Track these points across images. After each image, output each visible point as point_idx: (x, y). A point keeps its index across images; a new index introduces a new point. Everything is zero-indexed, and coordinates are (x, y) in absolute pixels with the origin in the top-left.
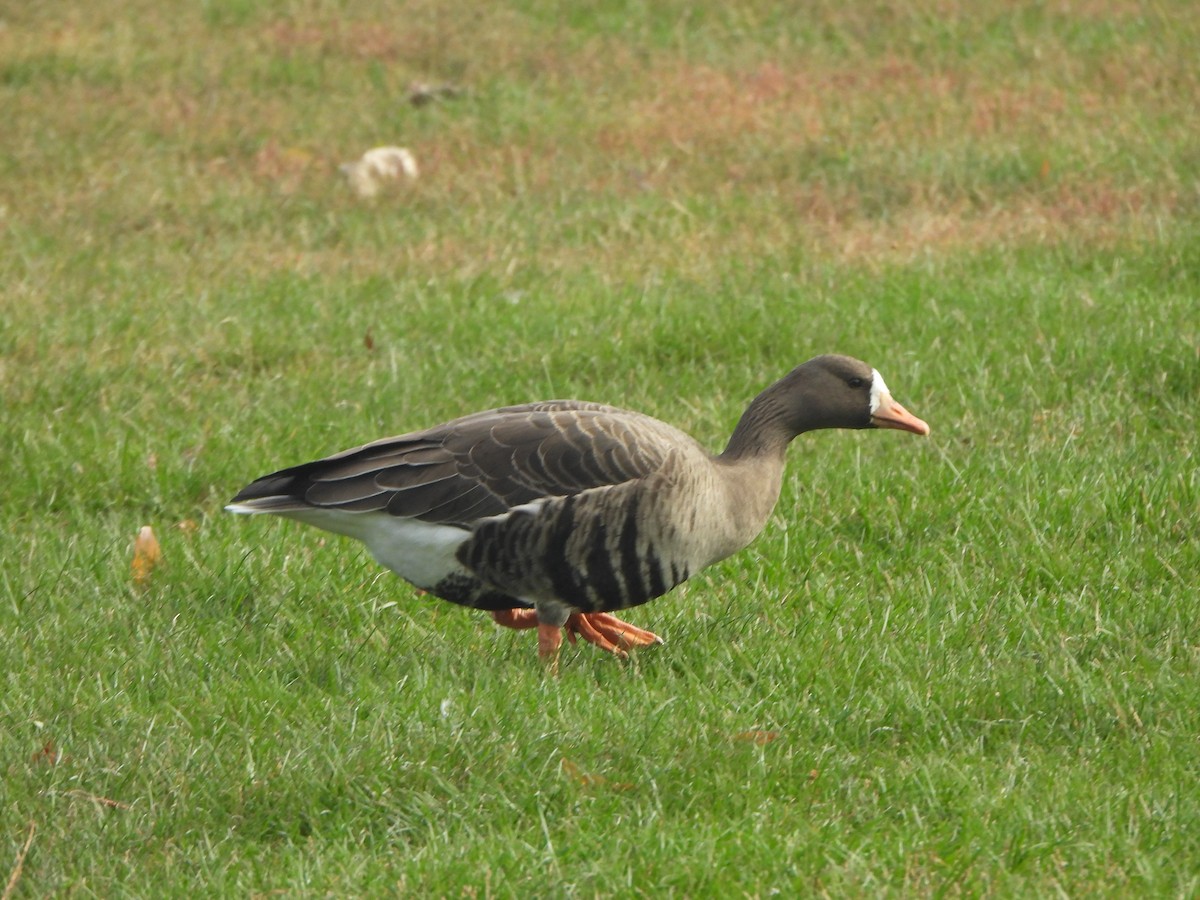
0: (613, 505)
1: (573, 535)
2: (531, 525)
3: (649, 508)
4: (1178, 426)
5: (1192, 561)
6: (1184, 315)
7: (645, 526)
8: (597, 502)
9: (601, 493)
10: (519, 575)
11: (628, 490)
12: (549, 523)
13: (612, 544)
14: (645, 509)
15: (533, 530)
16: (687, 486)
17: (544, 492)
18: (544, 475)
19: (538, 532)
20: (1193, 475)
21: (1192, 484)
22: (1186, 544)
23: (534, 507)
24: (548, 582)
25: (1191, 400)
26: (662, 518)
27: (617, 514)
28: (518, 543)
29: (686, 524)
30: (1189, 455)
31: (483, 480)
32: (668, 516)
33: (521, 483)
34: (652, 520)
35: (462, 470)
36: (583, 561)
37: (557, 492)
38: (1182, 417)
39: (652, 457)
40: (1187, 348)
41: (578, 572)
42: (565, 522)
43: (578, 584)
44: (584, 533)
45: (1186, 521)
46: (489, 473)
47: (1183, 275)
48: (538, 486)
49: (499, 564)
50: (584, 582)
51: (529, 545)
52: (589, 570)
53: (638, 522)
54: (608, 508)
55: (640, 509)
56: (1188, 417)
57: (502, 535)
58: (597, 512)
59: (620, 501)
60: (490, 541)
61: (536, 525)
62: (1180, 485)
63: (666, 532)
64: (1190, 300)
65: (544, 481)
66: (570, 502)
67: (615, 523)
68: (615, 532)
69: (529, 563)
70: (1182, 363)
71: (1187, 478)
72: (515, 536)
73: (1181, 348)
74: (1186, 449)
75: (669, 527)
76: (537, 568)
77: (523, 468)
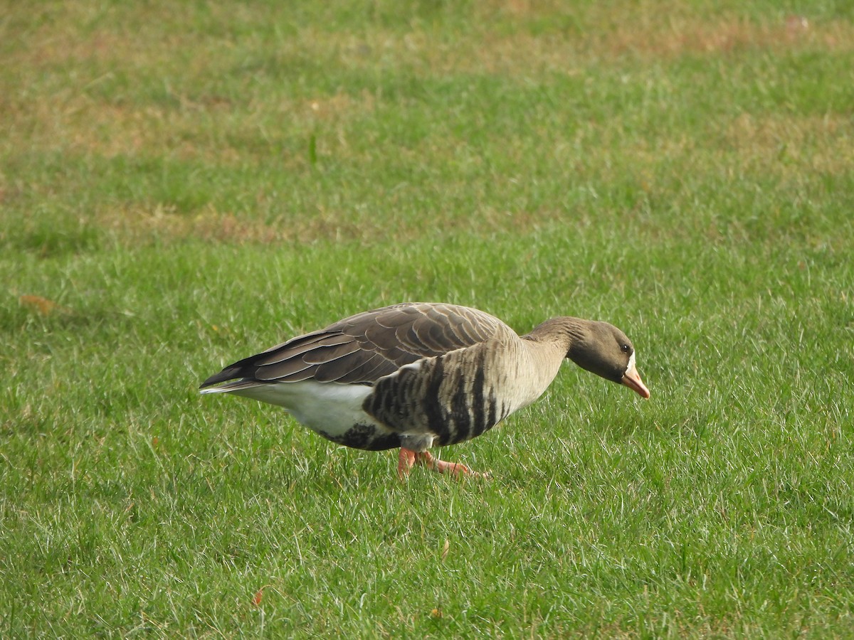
0: (468, 361)
1: (444, 382)
2: (416, 377)
3: (491, 362)
4: (6, 354)
5: (18, 449)
6: (10, 275)
7: (489, 374)
8: (457, 359)
9: (459, 352)
10: (407, 414)
11: (476, 350)
12: (427, 374)
13: (468, 388)
14: (489, 363)
15: (416, 380)
16: (512, 347)
17: (421, 355)
18: (420, 344)
19: (421, 382)
20: (18, 388)
21: (17, 394)
22: (13, 437)
23: (416, 365)
24: (425, 418)
25: (16, 335)
26: (499, 369)
27: (471, 367)
28: (406, 391)
29: (513, 373)
30: (15, 374)
31: (379, 351)
32: (503, 367)
33: (404, 350)
34: (493, 370)
35: (363, 346)
36: (449, 402)
37: (430, 354)
38: (9, 347)
39: (488, 327)
40: (13, 298)
41: (446, 409)
42: (438, 374)
43: (445, 419)
44: (451, 381)
45: (13, 421)
46: (382, 346)
47: (9, 246)
48: (417, 352)
49: (392, 408)
50: (448, 416)
51: (414, 391)
52: (452, 408)
53: (485, 372)
54: (465, 363)
55: (485, 362)
56: (14, 347)
57: (396, 385)
58: (458, 365)
59: (472, 357)
60: (387, 392)
61: (419, 377)
62: (9, 396)
63: (502, 379)
64: (14, 265)
65: (420, 348)
66: (439, 360)
67: (470, 372)
68: (470, 380)
69: (414, 405)
70: (9, 310)
71: (14, 391)
72: (404, 387)
73: (8, 298)
74: (12, 370)
75: (504, 375)
76: (419, 408)
77: (405, 340)
